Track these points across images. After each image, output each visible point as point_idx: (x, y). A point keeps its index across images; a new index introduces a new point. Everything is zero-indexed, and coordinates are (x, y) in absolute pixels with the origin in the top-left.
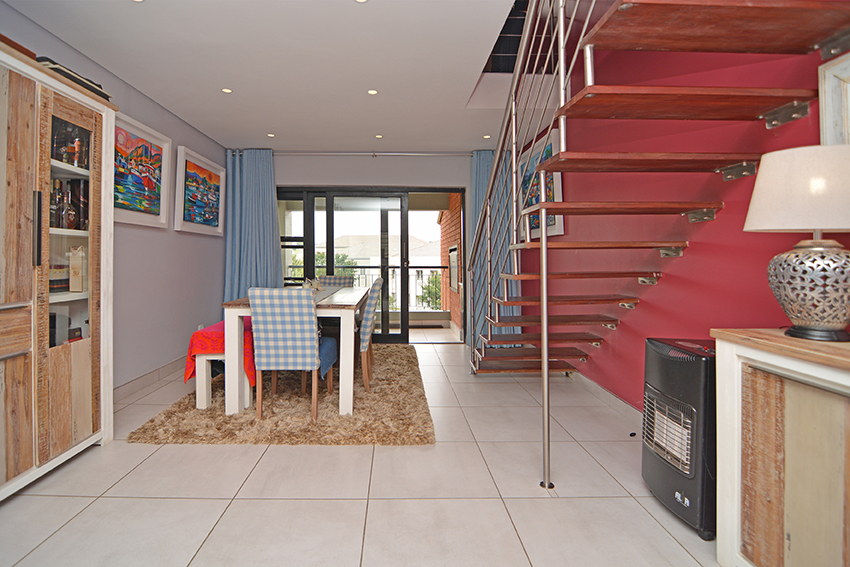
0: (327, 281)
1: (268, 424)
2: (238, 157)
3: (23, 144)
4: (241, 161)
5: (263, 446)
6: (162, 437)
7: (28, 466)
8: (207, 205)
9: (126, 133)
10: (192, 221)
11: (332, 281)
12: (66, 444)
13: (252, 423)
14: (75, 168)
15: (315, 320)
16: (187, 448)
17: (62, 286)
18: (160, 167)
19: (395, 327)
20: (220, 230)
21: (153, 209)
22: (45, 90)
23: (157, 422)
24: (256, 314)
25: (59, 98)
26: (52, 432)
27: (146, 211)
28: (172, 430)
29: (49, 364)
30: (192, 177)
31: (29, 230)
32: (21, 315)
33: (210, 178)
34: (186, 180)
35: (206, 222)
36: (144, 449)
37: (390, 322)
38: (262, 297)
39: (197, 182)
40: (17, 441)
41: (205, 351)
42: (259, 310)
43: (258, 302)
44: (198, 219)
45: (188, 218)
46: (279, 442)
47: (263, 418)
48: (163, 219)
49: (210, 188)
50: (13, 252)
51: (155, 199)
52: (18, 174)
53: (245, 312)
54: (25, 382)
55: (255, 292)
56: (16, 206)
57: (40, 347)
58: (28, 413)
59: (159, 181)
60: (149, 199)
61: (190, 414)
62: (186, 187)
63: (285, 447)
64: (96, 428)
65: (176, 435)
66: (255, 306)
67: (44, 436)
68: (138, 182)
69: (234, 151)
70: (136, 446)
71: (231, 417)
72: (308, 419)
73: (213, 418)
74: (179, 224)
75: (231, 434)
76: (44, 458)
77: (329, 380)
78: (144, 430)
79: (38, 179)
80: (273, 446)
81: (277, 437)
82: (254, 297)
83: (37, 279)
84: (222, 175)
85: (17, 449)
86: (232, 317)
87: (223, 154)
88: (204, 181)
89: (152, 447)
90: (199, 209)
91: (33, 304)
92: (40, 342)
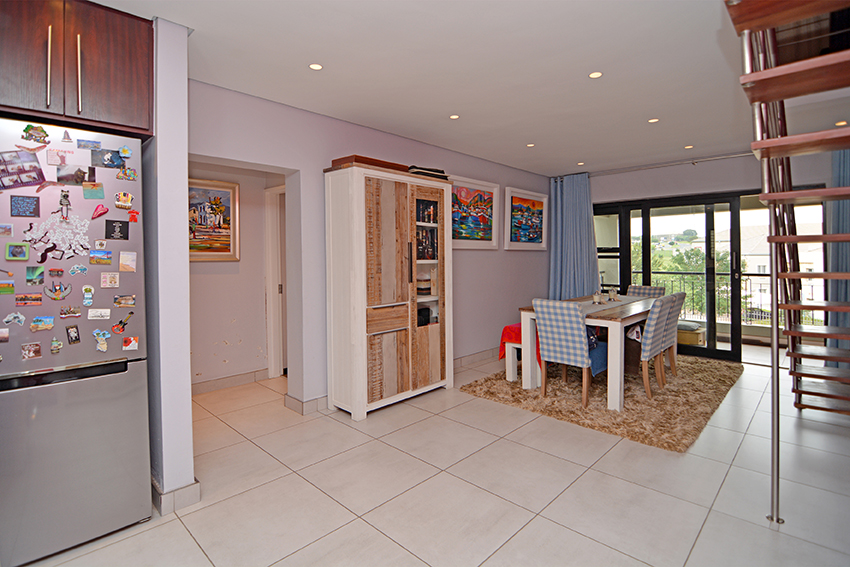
0: (642, 291)
1: (548, 401)
2: (559, 183)
3: (403, 219)
4: (562, 186)
5: (537, 414)
6: (477, 392)
7: (407, 389)
8: (531, 227)
9: (467, 189)
10: (518, 241)
11: (647, 291)
12: (426, 382)
13: (536, 397)
14: (432, 225)
15: (583, 328)
16: (491, 402)
17: (427, 291)
18: (491, 207)
19: (723, 340)
20: (544, 245)
21: (487, 237)
22: (412, 186)
23: (479, 383)
24: (538, 318)
25: (419, 188)
26: (419, 373)
27: (482, 239)
28: (485, 389)
29: (417, 336)
30: (517, 208)
31: (406, 263)
32: (404, 308)
33: (534, 205)
34: (512, 211)
35: (531, 240)
36: (467, 396)
37: (718, 334)
38: (542, 306)
39: (521, 211)
40: (402, 374)
41: (511, 340)
42: (540, 315)
43: (539, 309)
44: (523, 239)
45: (514, 238)
46: (549, 415)
47: (545, 395)
48: (494, 243)
49: (533, 214)
50: (400, 276)
51: (488, 230)
52: (401, 235)
53: (532, 315)
54: (406, 344)
55: (536, 302)
56: (400, 252)
57: (413, 326)
58: (407, 361)
59: (491, 216)
60: (484, 230)
61: (499, 382)
62: (512, 217)
63: (551, 418)
64: (443, 377)
65: (486, 393)
66: (537, 312)
67: (415, 374)
68: (476, 220)
69: (556, 178)
70: (464, 394)
71: (525, 390)
72: (578, 406)
73: (512, 388)
74: (507, 244)
75: (518, 401)
76: (415, 387)
77: (599, 380)
78: (470, 386)
79: (410, 236)
80: (545, 417)
81: (549, 411)
82: (536, 306)
83: (411, 289)
84: (545, 201)
85: (402, 378)
86: (526, 318)
87: (547, 182)
88: (528, 209)
89: (471, 396)
90: (525, 231)
91: (409, 303)
92: (413, 323)
